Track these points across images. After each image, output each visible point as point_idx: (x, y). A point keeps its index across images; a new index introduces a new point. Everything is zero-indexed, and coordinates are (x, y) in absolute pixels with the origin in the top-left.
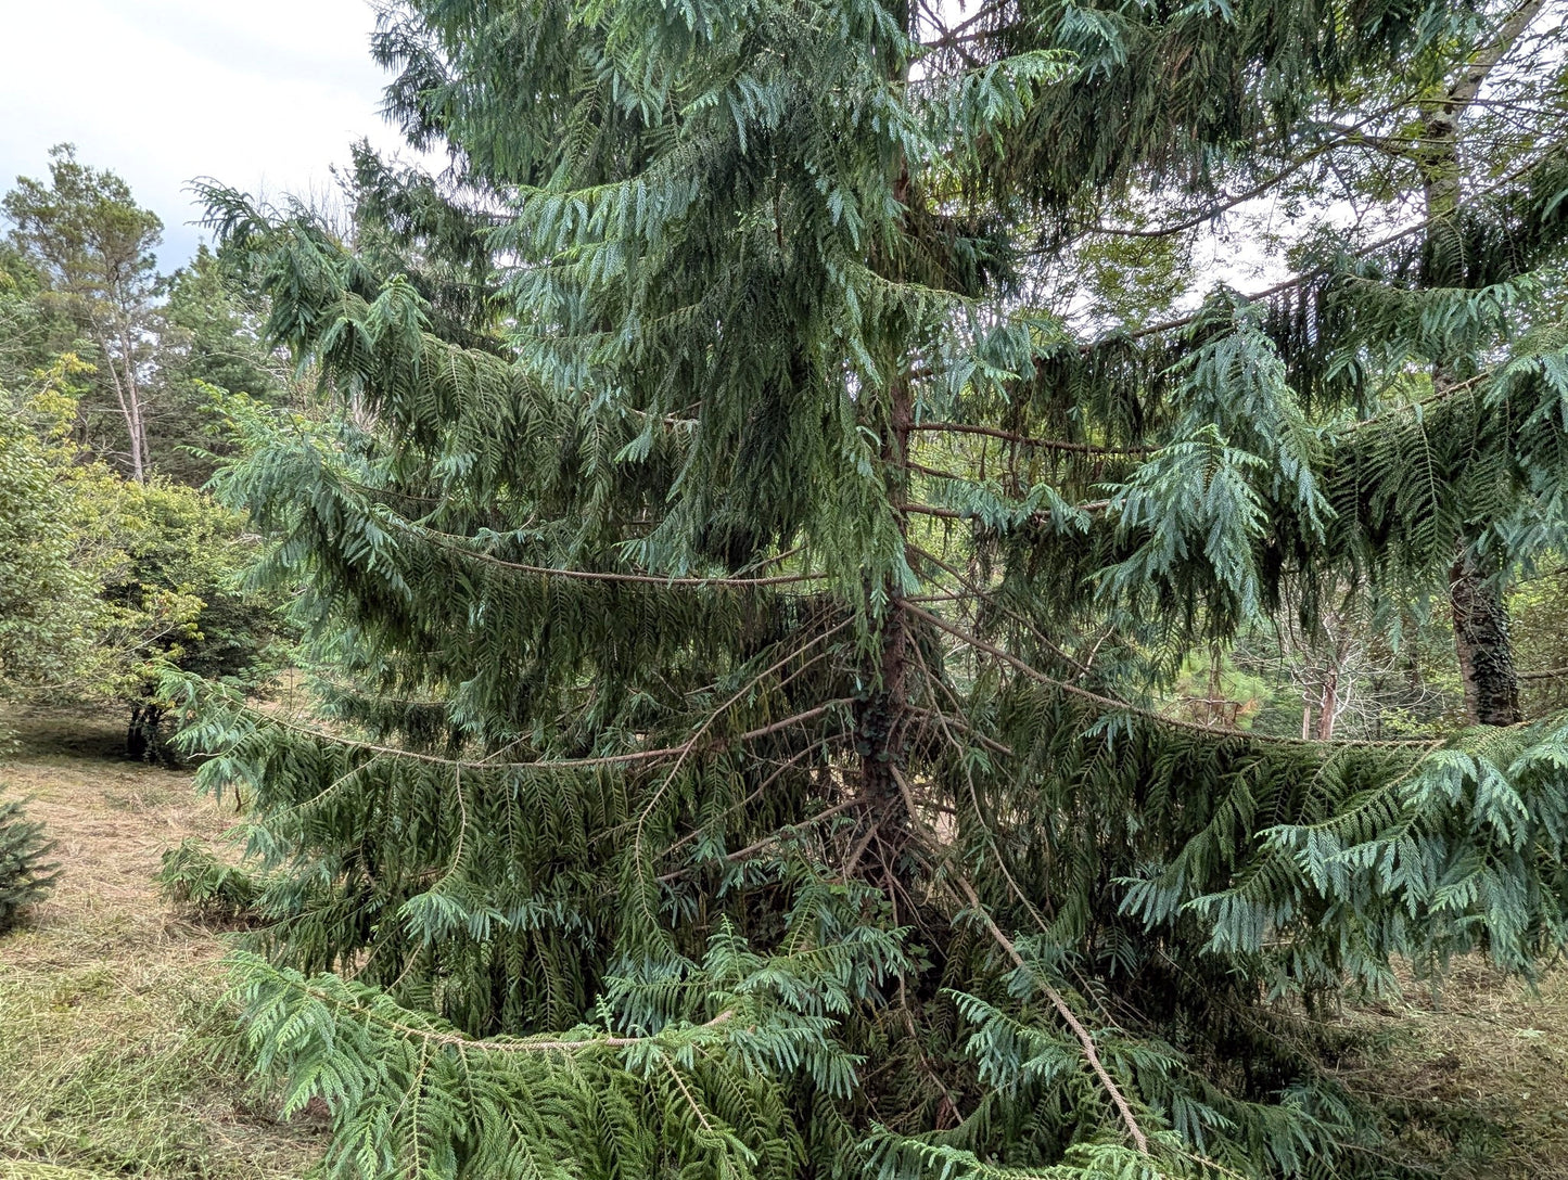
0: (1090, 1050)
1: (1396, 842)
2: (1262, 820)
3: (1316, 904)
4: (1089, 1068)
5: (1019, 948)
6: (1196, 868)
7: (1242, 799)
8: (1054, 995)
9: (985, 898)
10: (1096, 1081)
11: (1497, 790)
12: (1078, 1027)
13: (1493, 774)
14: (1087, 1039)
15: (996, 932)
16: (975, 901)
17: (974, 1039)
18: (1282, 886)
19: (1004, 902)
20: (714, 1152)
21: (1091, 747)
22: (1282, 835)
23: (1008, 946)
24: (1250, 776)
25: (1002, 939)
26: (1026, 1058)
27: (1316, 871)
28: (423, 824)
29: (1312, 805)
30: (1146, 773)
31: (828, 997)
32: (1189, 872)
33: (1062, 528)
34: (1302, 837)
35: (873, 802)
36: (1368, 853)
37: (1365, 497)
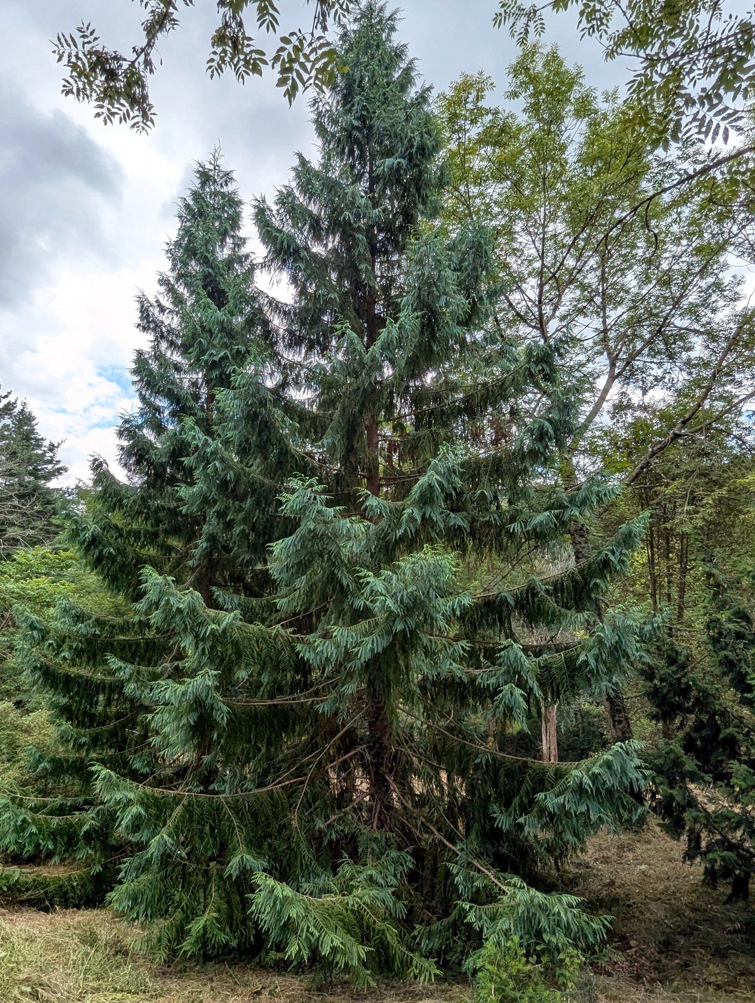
0: (492, 877)
1: (568, 795)
2: (535, 791)
3: (552, 816)
4: (493, 882)
5: (458, 847)
6: (517, 808)
7: (528, 785)
8: (475, 862)
9: (439, 830)
10: (496, 885)
11: (587, 780)
12: (486, 871)
13: (585, 776)
14: (490, 874)
15: (447, 843)
16: (436, 832)
17: (456, 879)
18: (542, 811)
19: (447, 831)
20: (383, 931)
21: (477, 767)
22: (541, 796)
23: (454, 848)
24: (530, 775)
25: (450, 845)
26: (473, 882)
27: (550, 805)
28: (211, 825)
29: (547, 785)
30: (496, 774)
31: (389, 880)
32: (515, 810)
33: (458, 680)
34: (546, 796)
35: (377, 793)
36: (561, 800)
37: (552, 683)
